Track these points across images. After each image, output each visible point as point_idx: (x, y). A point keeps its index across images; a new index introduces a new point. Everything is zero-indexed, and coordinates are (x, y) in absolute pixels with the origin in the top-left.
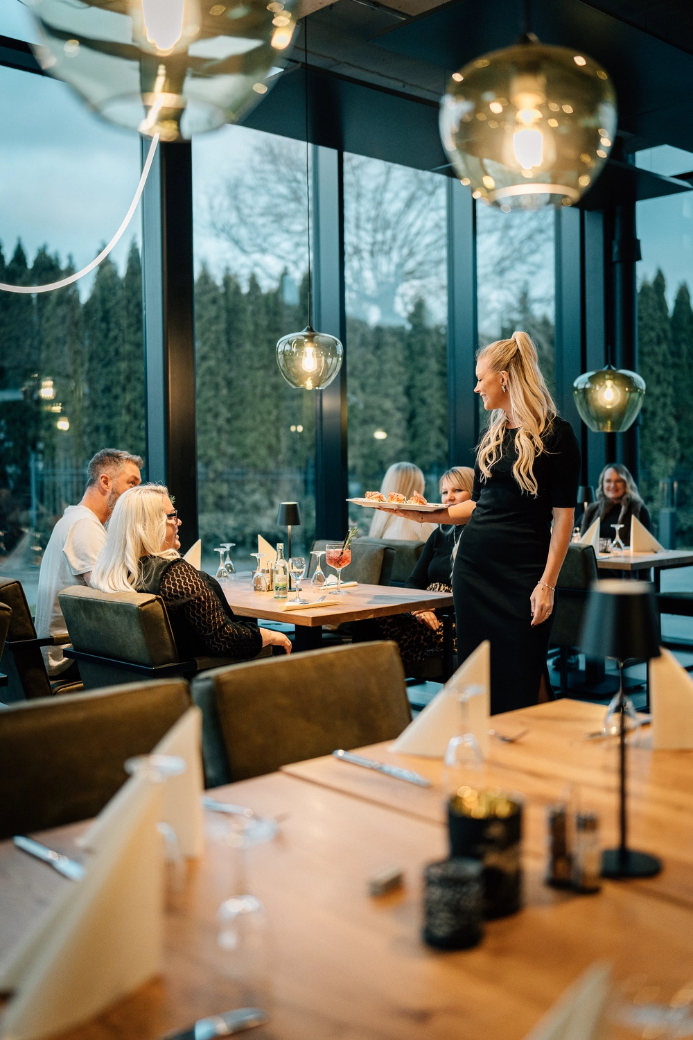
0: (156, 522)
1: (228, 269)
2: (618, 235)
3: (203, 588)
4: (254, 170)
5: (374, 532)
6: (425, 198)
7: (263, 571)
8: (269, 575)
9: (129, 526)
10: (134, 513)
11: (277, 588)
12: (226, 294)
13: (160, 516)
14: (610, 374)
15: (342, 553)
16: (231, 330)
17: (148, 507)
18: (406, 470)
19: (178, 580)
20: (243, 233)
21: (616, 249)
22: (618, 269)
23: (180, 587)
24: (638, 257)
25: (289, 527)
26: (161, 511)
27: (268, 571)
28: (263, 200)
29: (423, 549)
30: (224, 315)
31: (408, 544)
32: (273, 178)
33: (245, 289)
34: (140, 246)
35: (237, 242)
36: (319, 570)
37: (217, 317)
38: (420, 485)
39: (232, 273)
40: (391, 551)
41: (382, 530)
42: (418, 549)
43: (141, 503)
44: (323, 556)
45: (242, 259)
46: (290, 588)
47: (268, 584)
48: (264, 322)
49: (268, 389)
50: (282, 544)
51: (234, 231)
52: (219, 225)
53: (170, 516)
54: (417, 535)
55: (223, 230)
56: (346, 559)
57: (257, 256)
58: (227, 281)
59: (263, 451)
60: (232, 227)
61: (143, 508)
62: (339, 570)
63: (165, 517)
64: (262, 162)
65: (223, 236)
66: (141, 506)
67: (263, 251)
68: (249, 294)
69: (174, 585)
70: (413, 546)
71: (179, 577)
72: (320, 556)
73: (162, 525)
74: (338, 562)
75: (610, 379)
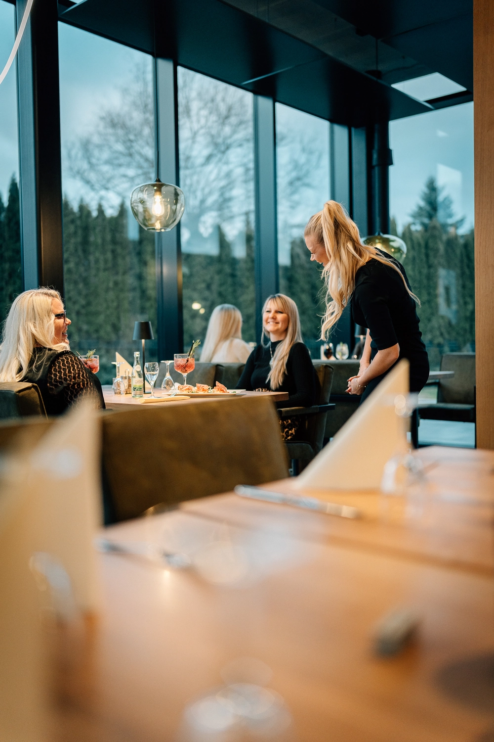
0: (45, 321)
1: (82, 200)
2: (376, 146)
3: (83, 377)
4: (100, 134)
5: (203, 359)
6: (219, 156)
7: (122, 378)
8: (127, 381)
9: (22, 323)
10: (26, 312)
11: (135, 389)
12: (80, 217)
13: (48, 316)
14: (379, 239)
15: (188, 361)
16: (85, 242)
17: (38, 308)
18: (227, 310)
19: (63, 369)
20: (92, 176)
21: (375, 156)
22: (376, 172)
23: (65, 374)
24: (391, 163)
25: (143, 341)
26: (49, 312)
27: (126, 378)
28: (106, 155)
29: (244, 368)
30: (80, 232)
31: (232, 365)
32: (112, 139)
33: (95, 214)
34: (18, 180)
35: (88, 182)
36: (168, 376)
37: (75, 233)
38: (239, 322)
39: (84, 203)
40: (221, 367)
41: (210, 356)
42: (240, 368)
43: (31, 304)
44: (172, 365)
45: (92, 194)
46: (144, 392)
47: (126, 388)
48: (109, 237)
49: (111, 285)
50: (138, 353)
51: (86, 174)
52: (76, 169)
53: (58, 316)
54: (238, 359)
55: (78, 172)
56: (190, 366)
57: (103, 193)
58: (82, 208)
59: (109, 328)
60: (84, 171)
61: (33, 309)
62: (185, 375)
63: (53, 317)
64: (105, 127)
65: (78, 178)
66: (32, 307)
67: (107, 189)
68: (97, 217)
69: (60, 372)
70: (236, 366)
71: (65, 366)
72: (169, 364)
73: (51, 324)
74: (185, 368)
75: (379, 243)
